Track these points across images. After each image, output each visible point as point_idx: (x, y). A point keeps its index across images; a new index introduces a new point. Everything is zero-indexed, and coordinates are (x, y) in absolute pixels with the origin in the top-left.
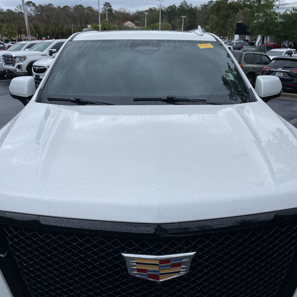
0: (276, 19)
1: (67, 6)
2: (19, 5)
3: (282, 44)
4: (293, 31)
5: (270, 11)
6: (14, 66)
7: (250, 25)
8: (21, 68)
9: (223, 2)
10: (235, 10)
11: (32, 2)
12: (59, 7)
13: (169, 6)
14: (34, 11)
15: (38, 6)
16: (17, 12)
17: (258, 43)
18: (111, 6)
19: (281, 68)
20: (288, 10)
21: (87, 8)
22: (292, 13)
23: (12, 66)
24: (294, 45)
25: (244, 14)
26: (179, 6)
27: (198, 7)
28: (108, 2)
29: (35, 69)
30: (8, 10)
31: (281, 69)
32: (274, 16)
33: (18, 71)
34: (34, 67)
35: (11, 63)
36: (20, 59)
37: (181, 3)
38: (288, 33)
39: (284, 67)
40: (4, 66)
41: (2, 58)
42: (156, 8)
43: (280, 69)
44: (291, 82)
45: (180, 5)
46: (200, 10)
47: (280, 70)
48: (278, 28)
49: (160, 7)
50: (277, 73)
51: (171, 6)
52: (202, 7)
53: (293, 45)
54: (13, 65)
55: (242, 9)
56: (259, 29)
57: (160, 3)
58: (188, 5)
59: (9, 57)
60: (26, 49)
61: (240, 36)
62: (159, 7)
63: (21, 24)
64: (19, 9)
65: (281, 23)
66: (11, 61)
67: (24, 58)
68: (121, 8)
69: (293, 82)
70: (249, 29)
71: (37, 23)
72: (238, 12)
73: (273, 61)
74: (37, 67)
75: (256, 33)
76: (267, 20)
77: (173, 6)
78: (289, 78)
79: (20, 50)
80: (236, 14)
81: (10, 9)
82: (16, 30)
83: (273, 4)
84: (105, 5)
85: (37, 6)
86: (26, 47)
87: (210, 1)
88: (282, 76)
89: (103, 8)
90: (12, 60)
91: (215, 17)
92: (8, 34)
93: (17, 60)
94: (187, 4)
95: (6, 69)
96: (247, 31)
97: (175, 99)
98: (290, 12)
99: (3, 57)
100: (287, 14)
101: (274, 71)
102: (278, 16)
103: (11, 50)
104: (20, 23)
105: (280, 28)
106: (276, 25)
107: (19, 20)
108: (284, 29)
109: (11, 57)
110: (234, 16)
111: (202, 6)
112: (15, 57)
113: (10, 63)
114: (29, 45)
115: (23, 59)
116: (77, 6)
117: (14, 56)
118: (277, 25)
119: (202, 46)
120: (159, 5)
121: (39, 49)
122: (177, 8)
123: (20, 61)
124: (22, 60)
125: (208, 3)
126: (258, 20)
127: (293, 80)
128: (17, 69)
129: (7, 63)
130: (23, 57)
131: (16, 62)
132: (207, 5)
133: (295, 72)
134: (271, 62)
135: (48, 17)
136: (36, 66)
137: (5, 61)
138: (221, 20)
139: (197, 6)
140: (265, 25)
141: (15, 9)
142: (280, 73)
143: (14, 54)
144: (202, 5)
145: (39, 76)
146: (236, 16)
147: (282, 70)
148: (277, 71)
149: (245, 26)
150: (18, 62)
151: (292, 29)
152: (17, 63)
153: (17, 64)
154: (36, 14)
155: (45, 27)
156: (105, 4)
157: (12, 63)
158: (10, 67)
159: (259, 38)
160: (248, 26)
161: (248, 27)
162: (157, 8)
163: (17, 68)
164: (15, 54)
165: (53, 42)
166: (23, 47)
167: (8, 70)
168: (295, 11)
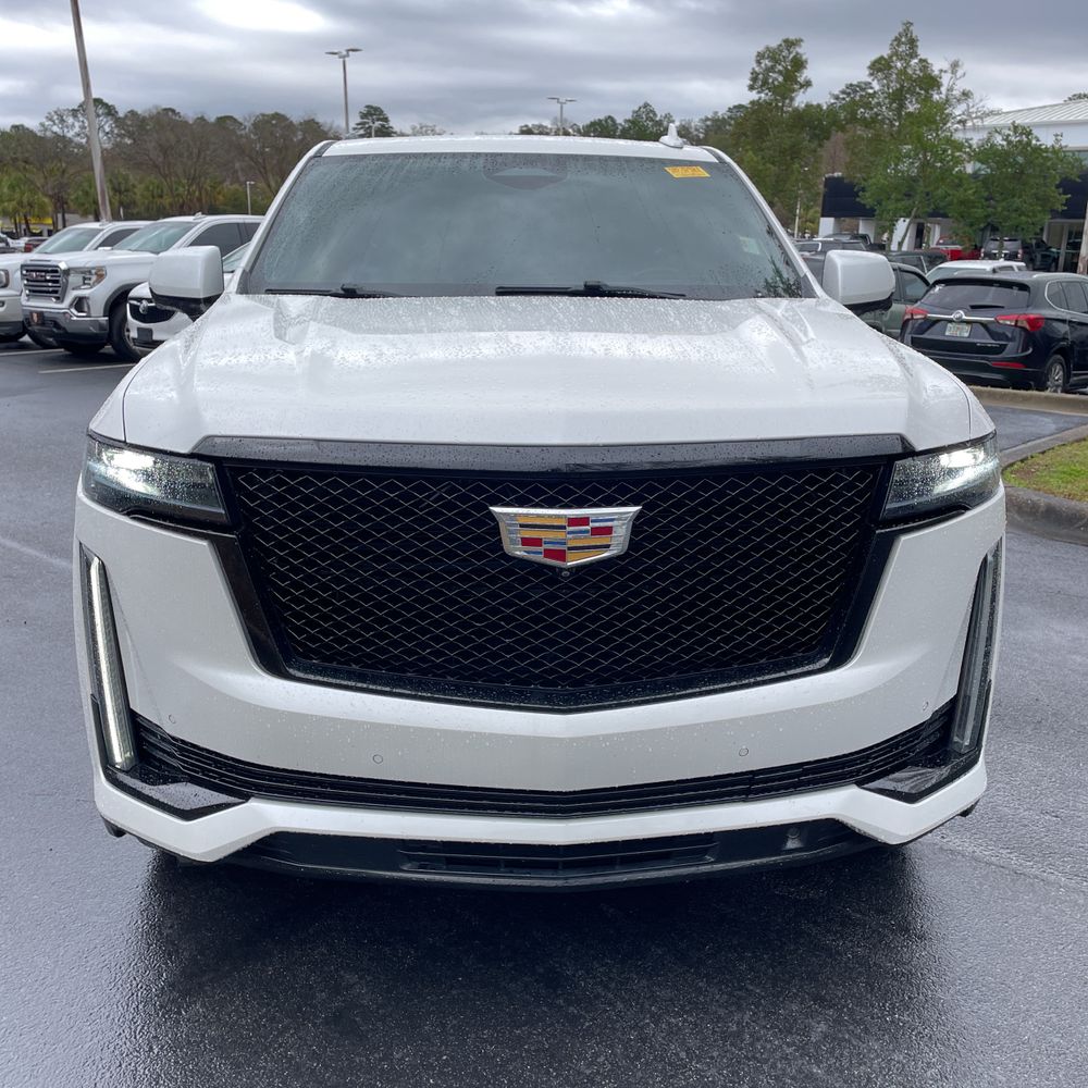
0: (958, 161)
1: (230, 118)
2: (56, 112)
3: (983, 250)
4: (1017, 202)
5: (938, 135)
6: (62, 301)
7: (871, 182)
8: (86, 309)
9: (777, 105)
10: (817, 132)
11: (105, 100)
12: (202, 119)
13: (592, 120)
14: (112, 131)
15: (126, 116)
16: (48, 134)
17: (900, 244)
18: (386, 120)
19: (961, 309)
20: (996, 131)
21: (301, 124)
22: (1009, 143)
23: (54, 300)
24: (1024, 253)
25: (847, 144)
26: (626, 121)
27: (693, 124)
28: (375, 105)
29: (138, 307)
30: (15, 127)
31: (962, 312)
32: (949, 152)
33: (75, 318)
34: (135, 302)
35: (51, 289)
36: (84, 279)
37: (634, 112)
38: (999, 209)
39: (973, 307)
40: (24, 303)
41: (19, 272)
42: (546, 127)
43: (961, 314)
44: (997, 354)
45: (629, 117)
46: (701, 136)
47: (960, 318)
48: (966, 190)
49: (559, 124)
50: (949, 325)
51: (600, 121)
52: (708, 126)
53: (1020, 251)
54: (58, 298)
55: (842, 129)
56: (899, 197)
57: (562, 108)
58: (658, 119)
59: (47, 272)
60: (100, 248)
61: (837, 223)
62: (554, 123)
63: (66, 175)
64: (55, 124)
65: (975, 175)
66: (50, 284)
67: (100, 273)
68: (421, 128)
69: (1005, 354)
70: (867, 194)
71: (123, 171)
72: (828, 139)
73: (937, 288)
74: (144, 302)
75: (890, 207)
76: (925, 165)
77: (606, 121)
78: (989, 341)
79: (81, 249)
80: (821, 146)
81: (22, 126)
82: (46, 195)
83: (947, 111)
84: (364, 116)
85: (121, 115)
86: (100, 241)
87: (735, 107)
88: (966, 335)
89: (358, 124)
90: (57, 282)
91: (750, 153)
92: (16, 211)
93: (74, 279)
94: (655, 115)
95: (31, 313)
96: (858, 199)
97: (605, 289)
98: (1003, 140)
99: (24, 272)
100: (993, 145)
101: (938, 321)
102: (965, 153)
103: (48, 251)
104: (64, 172)
105: (970, 192)
106: (956, 181)
107: (60, 161)
108: (986, 194)
109: (55, 270)
110: (815, 151)
111: (709, 123)
112: (67, 272)
113: (48, 292)
114: (110, 233)
115: (94, 278)
116: (268, 116)
117: (63, 266)
118: (961, 180)
119: (678, 173)
120: (556, 118)
121: (148, 247)
122: (620, 127)
123: (84, 284)
124: (91, 282)
125: (729, 114)
126: (896, 165)
127: (1002, 348)
128: (73, 310)
129: (35, 292)
130: (93, 271)
131: (69, 287)
132: (724, 118)
133: (1008, 323)
134: (932, 292)
135: (165, 150)
136: (140, 300)
137: (31, 283)
138: (769, 165)
139: (690, 123)
140: (921, 183)
141: (42, 125)
142: (960, 326)
143: (63, 261)
144: (707, 119)
145: (150, 331)
146: (821, 152)
147: (964, 317)
148: (951, 321)
149: (852, 186)
150: (77, 288)
151: (1013, 196)
152: (73, 289)
153: (72, 295)
154: (117, 145)
155: (151, 188)
156: (364, 110)
157: (56, 292)
158: (48, 305)
159: (902, 225)
160: (863, 184)
161: (863, 190)
162: (549, 126)
163: (71, 305)
164: (66, 262)
165: (198, 223)
166: (90, 240)
167: (40, 314)
168: (1021, 134)
